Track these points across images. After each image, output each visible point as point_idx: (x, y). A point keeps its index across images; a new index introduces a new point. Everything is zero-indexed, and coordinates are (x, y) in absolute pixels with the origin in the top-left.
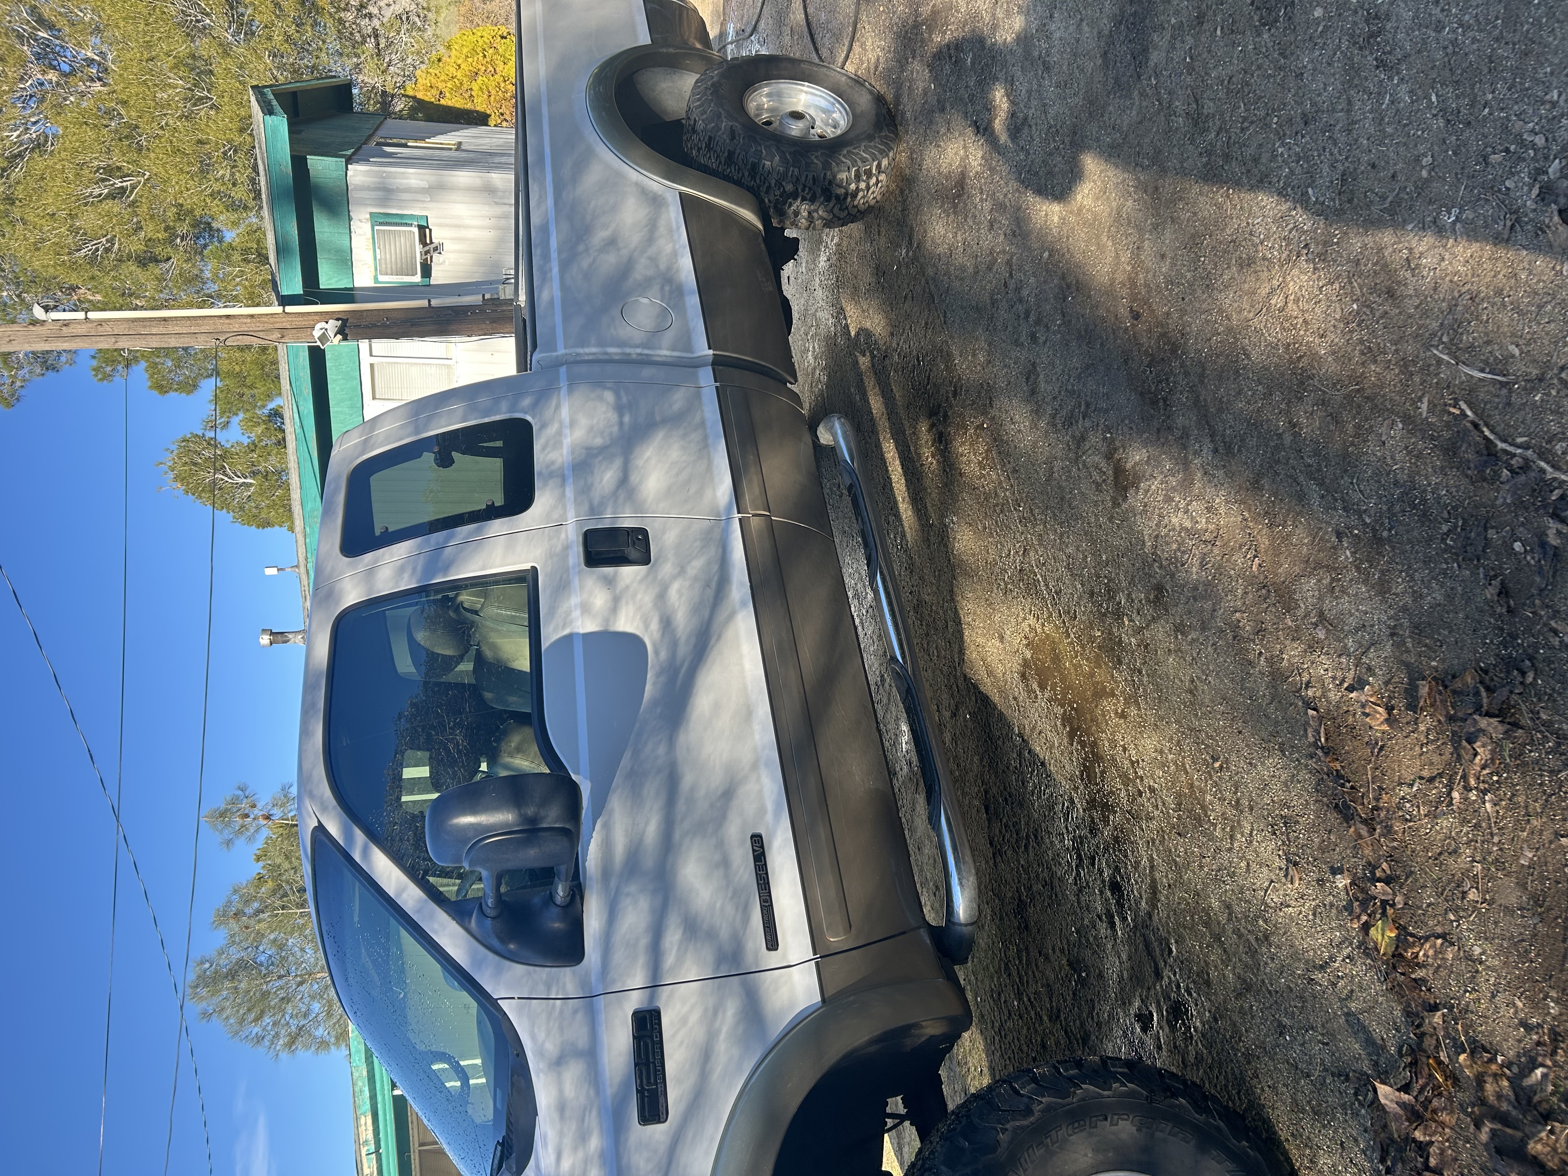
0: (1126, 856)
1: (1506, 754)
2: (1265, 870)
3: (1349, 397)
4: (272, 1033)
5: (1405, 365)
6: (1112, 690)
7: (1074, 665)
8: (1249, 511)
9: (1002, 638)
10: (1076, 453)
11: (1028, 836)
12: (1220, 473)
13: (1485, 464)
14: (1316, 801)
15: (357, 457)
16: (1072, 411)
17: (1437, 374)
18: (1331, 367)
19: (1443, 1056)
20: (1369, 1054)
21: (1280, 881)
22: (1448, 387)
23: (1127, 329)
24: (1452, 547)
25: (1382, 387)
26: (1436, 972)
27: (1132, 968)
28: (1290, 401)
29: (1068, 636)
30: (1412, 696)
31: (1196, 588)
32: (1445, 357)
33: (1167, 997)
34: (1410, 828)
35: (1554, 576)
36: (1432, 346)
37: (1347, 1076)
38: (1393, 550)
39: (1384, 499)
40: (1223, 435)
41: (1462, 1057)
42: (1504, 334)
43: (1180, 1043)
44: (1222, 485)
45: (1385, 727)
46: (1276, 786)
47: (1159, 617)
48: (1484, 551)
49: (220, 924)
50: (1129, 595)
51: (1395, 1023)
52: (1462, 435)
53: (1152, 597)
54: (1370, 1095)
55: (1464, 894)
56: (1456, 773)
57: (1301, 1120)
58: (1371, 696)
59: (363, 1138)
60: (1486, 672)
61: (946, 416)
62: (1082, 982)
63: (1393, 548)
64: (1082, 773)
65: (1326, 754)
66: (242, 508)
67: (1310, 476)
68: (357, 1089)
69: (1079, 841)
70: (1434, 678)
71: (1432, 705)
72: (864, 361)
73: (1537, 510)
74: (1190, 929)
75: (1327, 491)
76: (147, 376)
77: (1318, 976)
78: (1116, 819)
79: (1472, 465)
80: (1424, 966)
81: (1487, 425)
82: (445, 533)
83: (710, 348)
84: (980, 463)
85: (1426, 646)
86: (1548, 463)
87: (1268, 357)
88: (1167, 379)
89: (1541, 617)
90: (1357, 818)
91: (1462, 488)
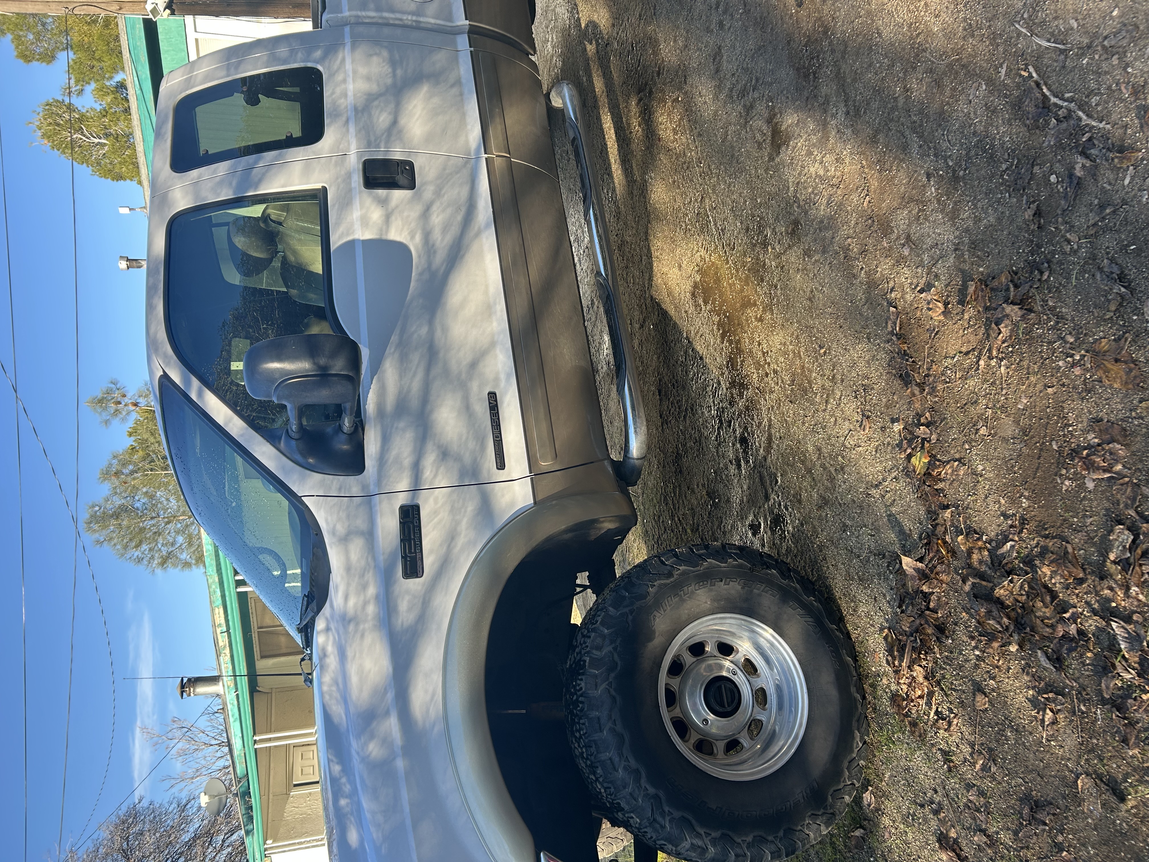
0: (753, 419)
1: (1020, 332)
2: (847, 423)
3: (950, 66)
4: (149, 556)
5: (994, 37)
6: (755, 301)
7: (730, 284)
8: (867, 160)
9: (680, 266)
10: (746, 119)
11: (686, 409)
12: (849, 132)
13: (1039, 115)
14: (888, 373)
15: (181, 93)
16: (745, 85)
17: (1016, 45)
18: (939, 43)
19: (948, 539)
20: (900, 540)
21: (856, 430)
22: (1023, 54)
23: (792, 14)
24: (1007, 181)
25: (975, 57)
26: (951, 484)
27: (750, 495)
28: (906, 71)
29: (728, 263)
30: (963, 294)
31: (822, 222)
32: (1024, 30)
33: (771, 512)
34: (948, 387)
35: (1074, 200)
36: (1016, 21)
37: (884, 555)
38: (965, 185)
39: (965, 146)
40: (854, 101)
41: (960, 538)
42: (1068, 10)
43: (777, 541)
44: (849, 140)
45: (942, 318)
46: (862, 364)
47: (794, 245)
48: (1029, 183)
49: (105, 480)
50: (774, 229)
51: (919, 519)
52: (1027, 92)
53: (790, 230)
54: (897, 566)
55: (977, 430)
56: (985, 347)
57: (851, 585)
58: (935, 295)
59: (217, 622)
60: (1016, 273)
61: (651, 92)
62: (715, 505)
63: (965, 184)
64: (728, 362)
65: (899, 339)
66: (99, 164)
67: (914, 130)
68: (212, 590)
69: (721, 411)
70: (980, 280)
71: (975, 300)
72: (591, 48)
73: (1071, 150)
74: (792, 466)
75: (924, 141)
76: (13, 46)
77: (872, 491)
78: (748, 393)
79: (1030, 116)
80: (944, 481)
81: (1046, 84)
82: (254, 156)
83: (466, 19)
84: (674, 129)
85: (978, 257)
86: (1084, 113)
87: (895, 35)
88: (818, 56)
89: (1061, 231)
90: (913, 382)
91: (1021, 135)
